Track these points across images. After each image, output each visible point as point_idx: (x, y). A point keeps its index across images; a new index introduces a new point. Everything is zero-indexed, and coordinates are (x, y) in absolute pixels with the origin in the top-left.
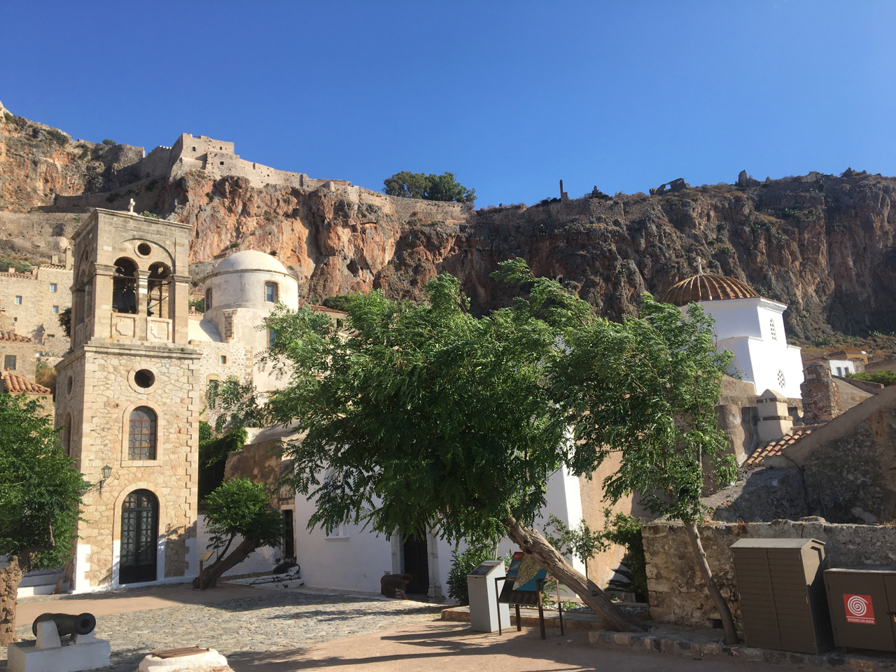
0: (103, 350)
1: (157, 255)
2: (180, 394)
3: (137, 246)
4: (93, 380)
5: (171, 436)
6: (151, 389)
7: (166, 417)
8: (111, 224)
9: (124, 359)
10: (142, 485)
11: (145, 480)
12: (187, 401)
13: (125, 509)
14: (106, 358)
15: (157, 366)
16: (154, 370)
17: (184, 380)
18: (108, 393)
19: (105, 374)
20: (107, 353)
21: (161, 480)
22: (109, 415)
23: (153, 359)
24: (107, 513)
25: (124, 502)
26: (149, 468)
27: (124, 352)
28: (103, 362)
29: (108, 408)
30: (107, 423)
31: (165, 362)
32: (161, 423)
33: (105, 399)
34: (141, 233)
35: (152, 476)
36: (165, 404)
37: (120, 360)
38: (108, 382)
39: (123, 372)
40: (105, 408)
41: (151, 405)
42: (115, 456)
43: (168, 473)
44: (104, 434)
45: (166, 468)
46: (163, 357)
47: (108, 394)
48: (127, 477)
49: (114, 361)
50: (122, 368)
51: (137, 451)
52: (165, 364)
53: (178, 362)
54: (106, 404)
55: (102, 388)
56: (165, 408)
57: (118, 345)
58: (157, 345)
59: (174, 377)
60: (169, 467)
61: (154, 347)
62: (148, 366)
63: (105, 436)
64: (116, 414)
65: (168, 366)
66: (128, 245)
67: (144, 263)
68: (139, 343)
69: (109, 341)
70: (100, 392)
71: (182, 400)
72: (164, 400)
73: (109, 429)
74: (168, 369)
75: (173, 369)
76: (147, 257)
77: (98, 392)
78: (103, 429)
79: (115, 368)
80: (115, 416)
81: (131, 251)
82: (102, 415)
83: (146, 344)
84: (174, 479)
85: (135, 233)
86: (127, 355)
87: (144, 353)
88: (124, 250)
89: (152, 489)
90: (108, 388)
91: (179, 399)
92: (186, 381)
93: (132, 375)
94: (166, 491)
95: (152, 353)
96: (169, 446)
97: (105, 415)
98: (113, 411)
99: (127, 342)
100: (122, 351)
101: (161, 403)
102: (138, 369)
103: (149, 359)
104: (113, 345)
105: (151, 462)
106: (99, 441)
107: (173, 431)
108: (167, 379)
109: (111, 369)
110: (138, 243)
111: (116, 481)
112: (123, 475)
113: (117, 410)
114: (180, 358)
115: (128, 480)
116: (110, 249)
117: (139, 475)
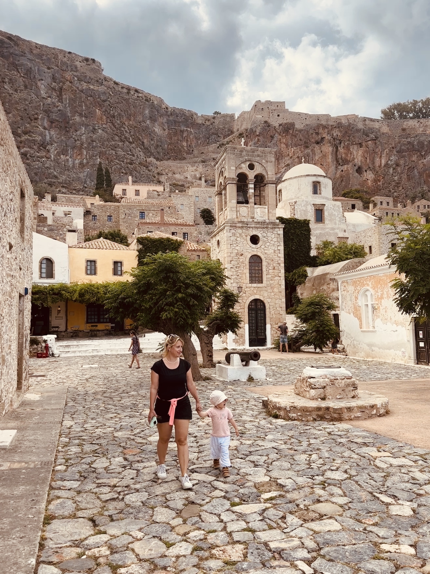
0: (234, 225)
1: (258, 170)
2: (274, 248)
3: (247, 165)
4: (230, 241)
5: (270, 271)
6: (258, 245)
7: (267, 260)
8: (234, 154)
9: (244, 229)
10: (257, 297)
11: (258, 294)
12: (277, 252)
13: (250, 309)
14: (235, 229)
15: (261, 232)
16: (259, 235)
17: (275, 240)
18: (237, 248)
19: (236, 238)
20: (236, 226)
21: (266, 294)
22: (239, 260)
23: (259, 229)
25: (249, 305)
26: (259, 288)
27: (245, 225)
28: (233, 231)
29: (238, 256)
30: (238, 264)
31: (265, 230)
32: (264, 263)
33: (236, 251)
34: (250, 158)
35: (261, 293)
36: (266, 253)
37: (242, 230)
38: (237, 242)
39: (244, 236)
41: (259, 254)
42: (242, 281)
43: (269, 291)
44: (237, 270)
45: (268, 288)
46: (263, 228)
48: (249, 292)
49: (240, 231)
50: (243, 234)
51: (253, 279)
53: (271, 230)
54: (237, 254)
55: (234, 245)
56: (266, 256)
57: (241, 222)
58: (260, 221)
59: (270, 238)
60: (270, 288)
61: (259, 222)
62: (257, 233)
64: (242, 259)
65: (266, 232)
66: (243, 165)
67: (251, 175)
68: (251, 220)
69: (236, 220)
70: (234, 248)
71: (275, 251)
72: (266, 251)
73: (239, 267)
74: (267, 234)
75: (269, 234)
76: (253, 171)
78: (236, 267)
79: (240, 234)
80: (241, 260)
81: (245, 168)
82: (235, 260)
83: (255, 220)
84: (272, 294)
85: (246, 158)
86: (246, 227)
87: (254, 225)
88: (241, 168)
89: (262, 299)
90: (237, 246)
91: (273, 251)
92: (276, 240)
93: (249, 238)
94: (269, 300)
95: (258, 226)
96: (270, 276)
97: (237, 260)
98: (241, 257)
99: (245, 220)
100: (243, 225)
101: (264, 253)
102: (252, 234)
103: (256, 229)
104: (239, 222)
105: (260, 285)
106: (235, 273)
107: (270, 268)
108: (266, 240)
109: (238, 235)
110: (248, 163)
111: (244, 294)
113: (242, 257)
114: (272, 228)
115: (250, 294)
116: (234, 168)
117: (255, 292)
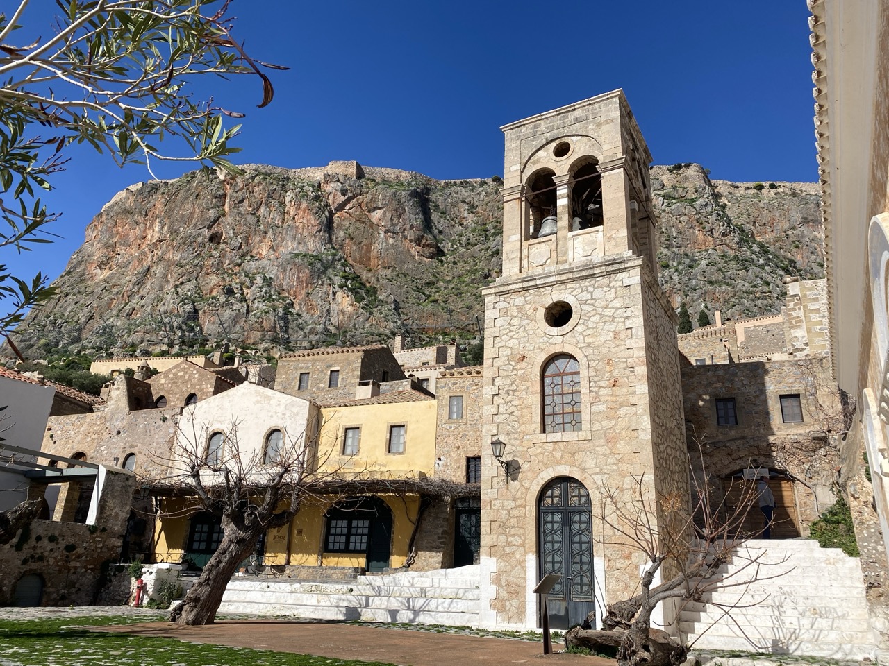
2: (612, 327)
3: (552, 150)
4: (493, 330)
5: (603, 392)
6: (567, 327)
7: (593, 364)
8: (519, 138)
9: (530, 294)
10: (563, 471)
11: (566, 463)
12: (622, 336)
13: (540, 508)
14: (508, 300)
15: (575, 293)
16: (571, 300)
17: (616, 303)
18: (513, 343)
19: (508, 319)
21: (590, 462)
22: (515, 372)
23: (569, 286)
24: (515, 512)
25: (539, 496)
26: (571, 444)
27: (530, 284)
28: (505, 305)
29: (513, 363)
30: (511, 384)
31: (587, 284)
32: (586, 373)
33: (508, 352)
34: (556, 131)
35: (577, 457)
36: (589, 345)
37: (525, 297)
38: (512, 328)
39: (530, 312)
40: (509, 364)
41: (569, 349)
42: (523, 428)
43: (601, 450)
44: (510, 398)
45: (597, 442)
46: (581, 278)
47: (511, 345)
48: (540, 458)
49: (518, 300)
50: (528, 307)
52: (587, 287)
53: (606, 280)
54: (510, 358)
55: (505, 338)
56: (590, 351)
58: (577, 264)
59: (599, 304)
60: (602, 441)
62: (562, 295)
63: (510, 402)
64: (522, 369)
65: (591, 289)
66: (541, 154)
67: (562, 167)
69: (517, 275)
70: (503, 344)
71: (616, 334)
72: (588, 340)
73: (514, 391)
74: (592, 293)
75: (598, 293)
76: (565, 157)
77: (500, 344)
78: (508, 393)
79: (520, 308)
80: (520, 373)
81: (546, 159)
82: (505, 373)
84: (612, 460)
86: (534, 287)
88: (535, 162)
89: (578, 476)
90: (512, 337)
91: (611, 334)
92: (619, 305)
93: (542, 312)
95: (564, 277)
96: (602, 407)
97: (509, 374)
98: (520, 366)
100: (528, 284)
101: (582, 345)
102: (549, 302)
103: (563, 287)
104: (521, 278)
105: (570, 435)
106: (502, 409)
107: (603, 384)
108: (590, 308)
109: (515, 312)
110: (554, 145)
111: (527, 465)
112: (536, 455)
113: (524, 364)
114: (608, 274)
115: (542, 462)
116: (517, 167)
117: (558, 455)
